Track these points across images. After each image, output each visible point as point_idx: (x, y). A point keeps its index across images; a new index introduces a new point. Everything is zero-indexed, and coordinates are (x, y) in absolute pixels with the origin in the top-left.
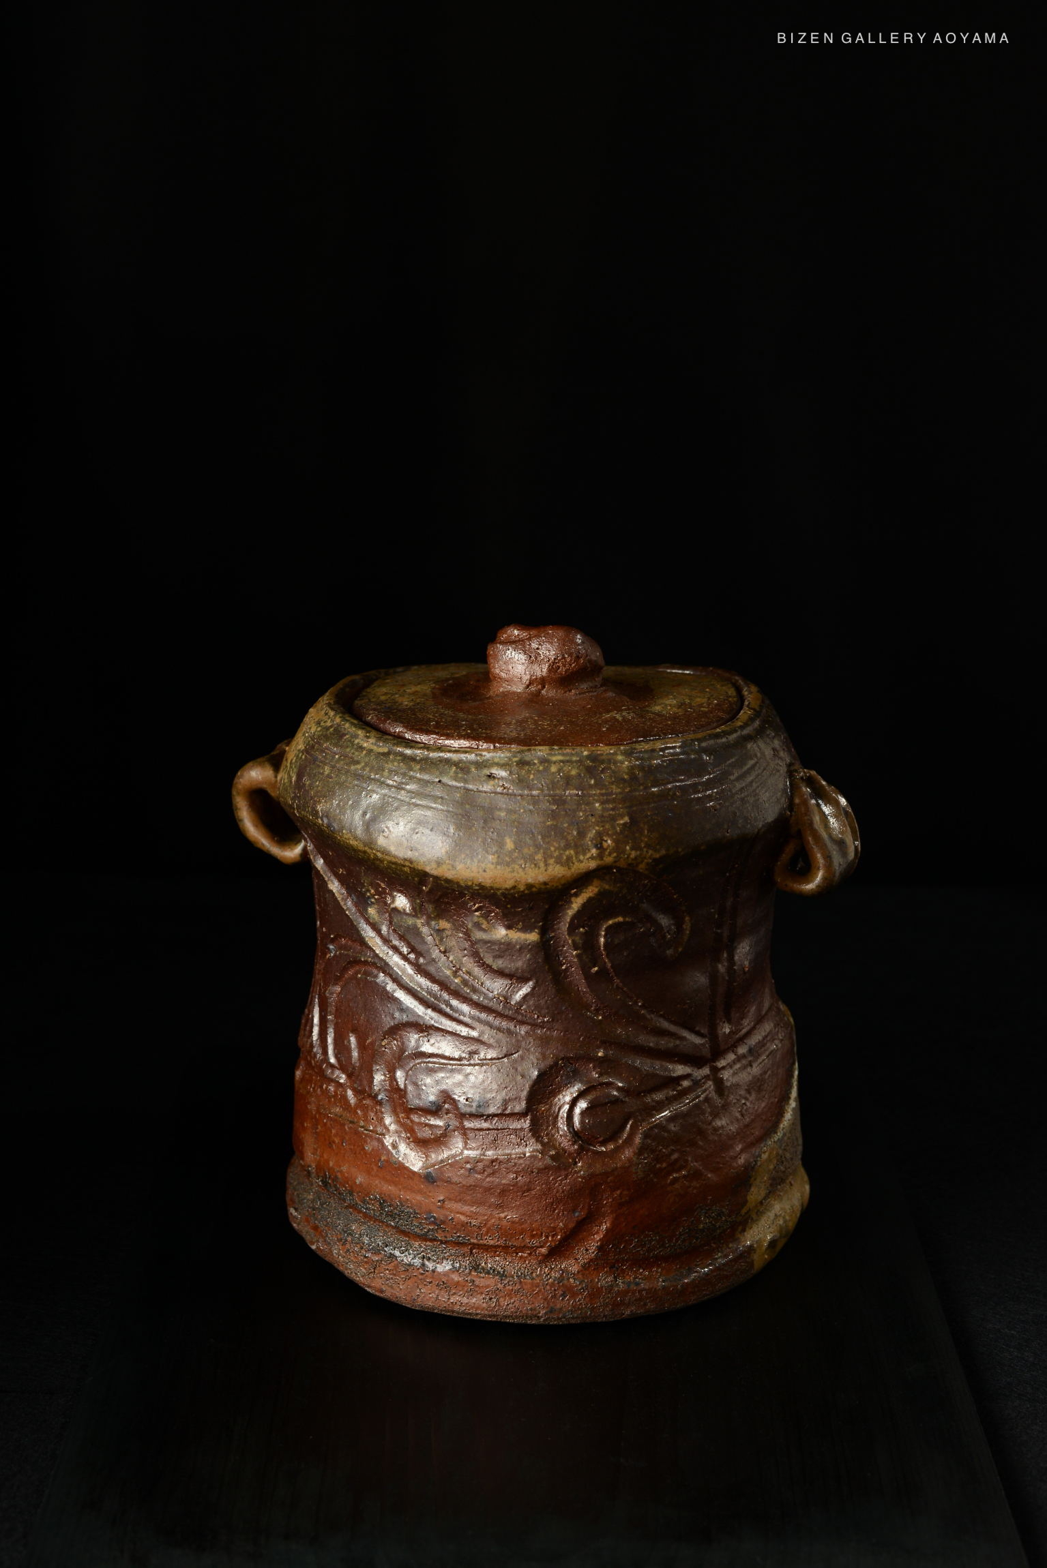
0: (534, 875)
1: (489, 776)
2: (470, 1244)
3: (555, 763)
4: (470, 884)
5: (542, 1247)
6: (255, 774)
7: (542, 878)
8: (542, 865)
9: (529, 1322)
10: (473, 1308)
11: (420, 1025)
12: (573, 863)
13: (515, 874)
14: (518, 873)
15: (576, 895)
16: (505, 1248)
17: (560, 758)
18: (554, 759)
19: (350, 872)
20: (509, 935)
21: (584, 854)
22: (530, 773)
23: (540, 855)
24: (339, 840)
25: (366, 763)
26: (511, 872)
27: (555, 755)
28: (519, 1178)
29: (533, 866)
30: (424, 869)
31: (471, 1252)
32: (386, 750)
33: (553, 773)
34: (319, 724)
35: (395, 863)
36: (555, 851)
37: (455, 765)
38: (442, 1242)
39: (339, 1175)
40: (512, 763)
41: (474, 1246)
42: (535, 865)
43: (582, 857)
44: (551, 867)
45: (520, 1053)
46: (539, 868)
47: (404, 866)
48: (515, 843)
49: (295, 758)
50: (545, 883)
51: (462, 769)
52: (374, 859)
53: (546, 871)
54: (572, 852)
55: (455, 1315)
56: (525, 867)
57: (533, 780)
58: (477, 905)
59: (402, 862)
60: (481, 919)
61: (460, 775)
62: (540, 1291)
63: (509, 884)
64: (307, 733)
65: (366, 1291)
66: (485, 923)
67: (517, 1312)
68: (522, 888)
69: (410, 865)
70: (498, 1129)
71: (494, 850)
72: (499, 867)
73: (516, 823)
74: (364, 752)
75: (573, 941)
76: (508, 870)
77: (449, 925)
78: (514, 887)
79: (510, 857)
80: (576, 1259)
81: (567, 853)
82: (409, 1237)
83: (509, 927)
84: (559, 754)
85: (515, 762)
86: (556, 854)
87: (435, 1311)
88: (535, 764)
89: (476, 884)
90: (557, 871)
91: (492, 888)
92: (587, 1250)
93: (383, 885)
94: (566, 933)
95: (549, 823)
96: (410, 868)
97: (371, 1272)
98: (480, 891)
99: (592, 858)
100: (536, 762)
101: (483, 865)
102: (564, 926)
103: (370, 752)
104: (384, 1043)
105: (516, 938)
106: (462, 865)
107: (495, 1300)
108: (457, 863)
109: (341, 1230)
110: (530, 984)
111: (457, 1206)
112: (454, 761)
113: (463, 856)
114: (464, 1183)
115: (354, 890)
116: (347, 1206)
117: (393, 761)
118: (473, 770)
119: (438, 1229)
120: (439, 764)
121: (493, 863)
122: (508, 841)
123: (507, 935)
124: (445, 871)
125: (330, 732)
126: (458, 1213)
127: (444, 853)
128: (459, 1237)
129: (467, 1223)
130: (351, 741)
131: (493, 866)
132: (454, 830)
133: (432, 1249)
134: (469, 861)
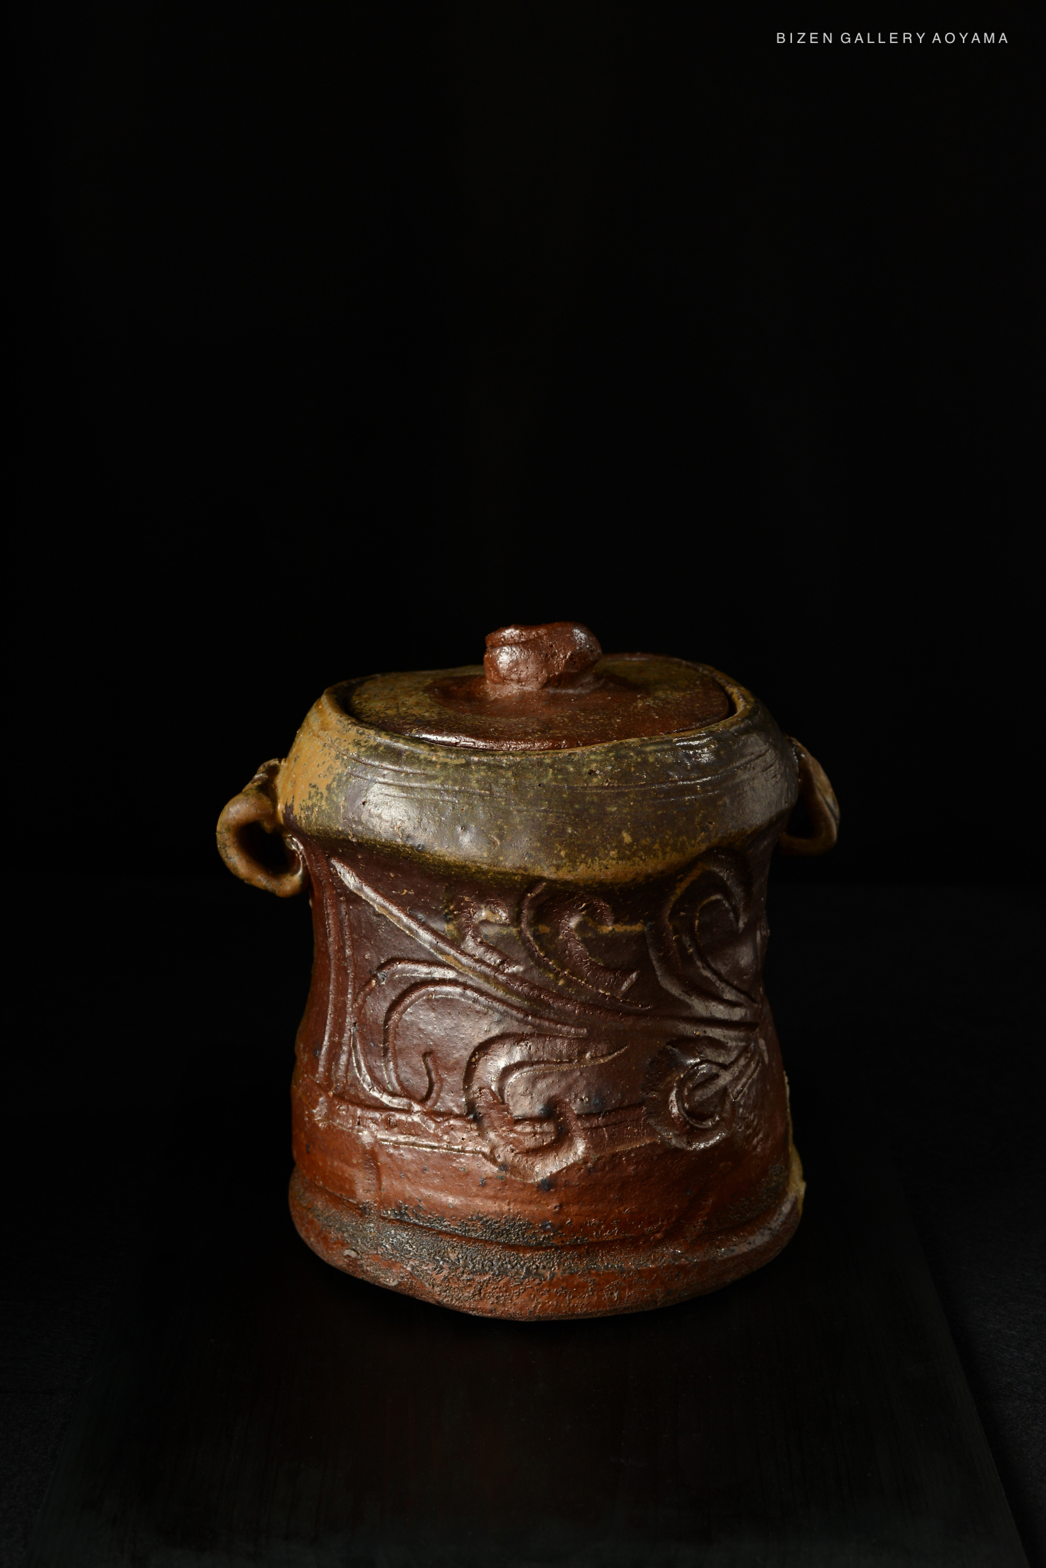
0: (653, 865)
1: (590, 773)
2: (588, 1244)
3: (650, 753)
4: (590, 883)
5: (658, 1232)
6: (237, 810)
7: (660, 867)
8: (660, 854)
9: (646, 1310)
10: (594, 1307)
11: (519, 1035)
12: (687, 849)
13: (637, 867)
14: (639, 865)
15: (681, 880)
16: (622, 1242)
17: (652, 748)
18: (648, 749)
19: (420, 893)
20: (616, 929)
21: (695, 839)
22: (631, 766)
23: (657, 845)
24: (428, 859)
25: (445, 777)
26: (632, 865)
27: (647, 745)
28: (640, 1167)
29: (652, 856)
30: (542, 875)
31: (588, 1253)
32: (463, 761)
33: (652, 763)
34: (360, 744)
35: (505, 874)
36: (670, 839)
37: (551, 767)
38: (557, 1248)
39: (422, 1204)
40: (610, 758)
41: (591, 1244)
42: (654, 855)
43: (693, 842)
44: (668, 855)
45: (629, 1044)
46: (658, 857)
47: (515, 874)
48: (632, 835)
49: (335, 783)
50: (663, 872)
51: (560, 771)
52: (474, 873)
53: (664, 859)
54: (685, 838)
55: (574, 1317)
56: (645, 859)
57: (634, 772)
58: (584, 905)
59: (514, 871)
60: (587, 917)
61: (560, 777)
62: (658, 1276)
63: (630, 876)
64: (344, 755)
65: (470, 1315)
66: (591, 920)
67: (637, 1302)
68: (640, 879)
69: (524, 873)
70: (616, 1124)
71: (614, 845)
72: (620, 862)
73: (629, 817)
74: (438, 766)
75: (674, 927)
76: (629, 863)
77: (549, 929)
78: (634, 880)
79: (630, 851)
80: (684, 1238)
81: (680, 839)
82: (518, 1251)
83: (616, 922)
84: (651, 744)
85: (613, 756)
86: (671, 841)
87: (553, 1319)
88: (631, 757)
89: (596, 883)
90: (674, 857)
91: (611, 884)
92: (695, 1227)
93: (466, 899)
94: (667, 920)
95: (659, 812)
96: (523, 875)
97: (476, 1295)
98: (598, 889)
99: (703, 841)
100: (632, 754)
101: (604, 862)
102: (667, 912)
103: (445, 765)
104: (474, 1060)
105: (622, 931)
106: (583, 866)
107: (616, 1294)
108: (578, 864)
109: (431, 1259)
110: (634, 975)
111: (573, 1209)
112: (548, 764)
113: (583, 856)
114: (583, 1184)
115: (425, 908)
116: (434, 1234)
117: (478, 771)
118: (572, 769)
119: (554, 1235)
120: (532, 768)
121: (614, 859)
122: (625, 835)
123: (613, 929)
124: (565, 874)
125: (381, 751)
126: (576, 1215)
127: (563, 856)
128: (577, 1239)
129: (586, 1223)
130: (414, 757)
131: (614, 862)
132: (570, 831)
133: (546, 1256)
134: (590, 860)
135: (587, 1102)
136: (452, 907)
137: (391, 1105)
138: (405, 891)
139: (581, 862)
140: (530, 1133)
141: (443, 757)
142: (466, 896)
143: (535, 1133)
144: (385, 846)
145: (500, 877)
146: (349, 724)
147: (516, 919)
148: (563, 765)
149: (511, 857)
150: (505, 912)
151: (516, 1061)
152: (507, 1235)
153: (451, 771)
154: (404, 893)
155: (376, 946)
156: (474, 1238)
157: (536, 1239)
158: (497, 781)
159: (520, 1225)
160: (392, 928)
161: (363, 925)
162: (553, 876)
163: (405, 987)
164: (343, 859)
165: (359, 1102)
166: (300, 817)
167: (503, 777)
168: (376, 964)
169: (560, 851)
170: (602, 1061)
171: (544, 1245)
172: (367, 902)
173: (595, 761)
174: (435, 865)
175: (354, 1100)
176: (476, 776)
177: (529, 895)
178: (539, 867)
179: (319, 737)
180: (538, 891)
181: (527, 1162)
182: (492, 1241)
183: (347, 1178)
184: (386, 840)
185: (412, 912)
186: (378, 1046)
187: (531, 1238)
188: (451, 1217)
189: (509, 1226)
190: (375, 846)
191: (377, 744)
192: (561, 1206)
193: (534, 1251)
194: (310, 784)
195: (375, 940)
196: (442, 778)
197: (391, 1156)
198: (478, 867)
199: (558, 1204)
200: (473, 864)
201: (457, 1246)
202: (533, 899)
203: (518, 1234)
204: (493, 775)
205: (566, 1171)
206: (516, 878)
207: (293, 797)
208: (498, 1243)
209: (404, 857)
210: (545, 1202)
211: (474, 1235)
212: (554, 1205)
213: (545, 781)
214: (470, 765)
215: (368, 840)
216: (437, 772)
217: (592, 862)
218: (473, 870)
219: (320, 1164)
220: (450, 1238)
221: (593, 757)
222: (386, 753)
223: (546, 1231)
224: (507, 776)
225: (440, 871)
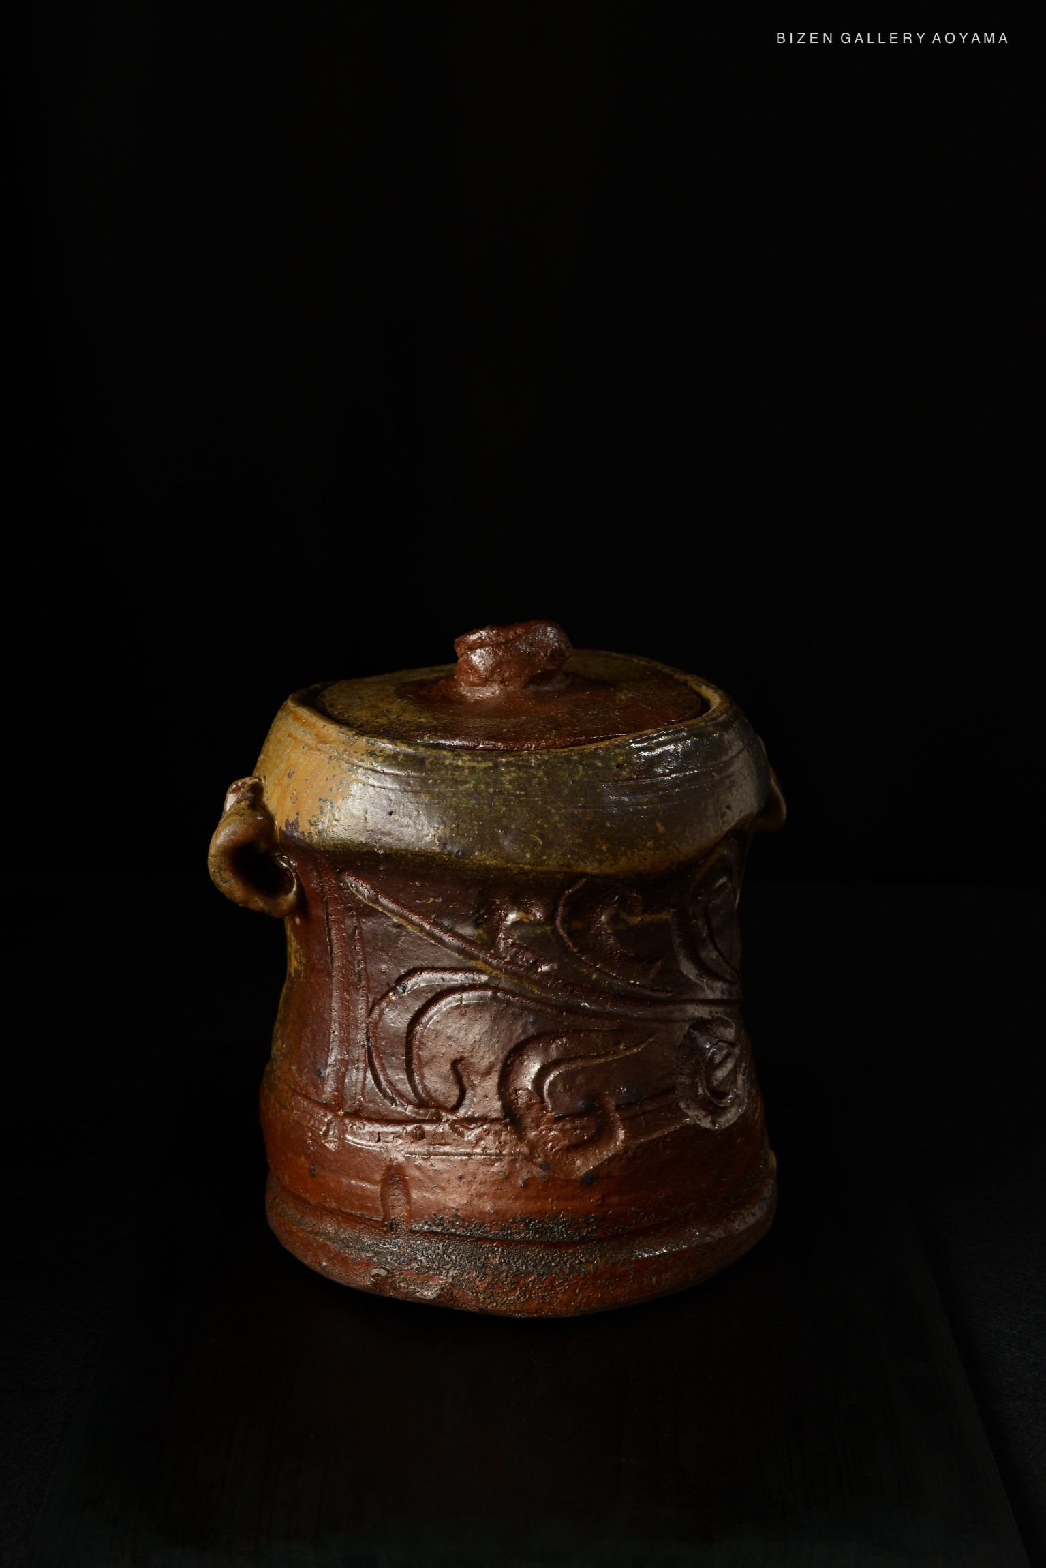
0: (685, 852)
1: (618, 767)
2: (627, 1232)
4: (629, 874)
5: (688, 1213)
7: (690, 854)
8: (690, 841)
10: (635, 1294)
11: (554, 1032)
12: (711, 834)
13: (670, 855)
14: (672, 853)
15: (702, 866)
16: (659, 1227)
19: (450, 899)
20: (645, 919)
23: (687, 832)
24: (468, 864)
25: (476, 780)
26: (666, 854)
28: (675, 1151)
29: (684, 844)
30: (584, 871)
31: (627, 1241)
32: (491, 764)
36: (697, 825)
37: (579, 763)
38: (599, 1240)
39: (459, 1213)
41: (630, 1232)
42: (686, 842)
44: (697, 841)
46: (689, 845)
47: (557, 873)
48: (665, 825)
51: (589, 766)
52: (515, 874)
53: (693, 846)
54: (709, 824)
56: (678, 847)
58: (618, 897)
60: (619, 910)
61: (590, 772)
62: (689, 1256)
63: (664, 865)
65: (516, 1319)
66: (622, 913)
68: (673, 868)
69: (568, 870)
70: (652, 1111)
71: (650, 835)
72: (657, 852)
74: (466, 771)
76: (664, 852)
77: (582, 924)
78: (667, 868)
79: (664, 840)
80: (704, 1218)
81: (706, 825)
82: (562, 1248)
83: (644, 912)
87: (599, 1310)
89: (634, 874)
90: (701, 844)
91: (649, 874)
93: (500, 902)
94: (687, 905)
96: (566, 872)
97: (521, 1297)
101: (643, 853)
102: (688, 898)
103: (473, 769)
104: (509, 1062)
105: (650, 920)
106: (623, 859)
107: (654, 1279)
108: (619, 857)
109: (472, 1267)
110: (659, 963)
111: (615, 1200)
112: (576, 760)
113: (623, 849)
114: (624, 1173)
115: (453, 914)
116: (473, 1241)
117: (508, 773)
118: (600, 764)
119: (596, 1228)
120: (561, 766)
121: (650, 849)
122: (658, 825)
123: (642, 919)
124: (608, 869)
125: (402, 760)
126: (617, 1205)
127: (605, 850)
128: (618, 1229)
129: (627, 1212)
130: (438, 763)
131: (652, 852)
132: (609, 825)
133: (588, 1250)
134: (629, 853)
135: (625, 1093)
136: (482, 911)
137: (418, 1117)
138: (432, 899)
139: (622, 855)
140: (571, 1129)
141: (469, 760)
142: (498, 899)
143: (576, 1129)
144: (419, 856)
145: (542, 876)
146: (354, 735)
147: (550, 918)
148: (591, 761)
149: (554, 856)
150: (538, 911)
151: (553, 1059)
152: (551, 1233)
153: (481, 774)
154: (430, 901)
155: (395, 958)
156: (516, 1241)
157: (579, 1234)
158: (530, 781)
159: (564, 1222)
160: (413, 938)
161: (379, 937)
162: (596, 871)
163: (430, 995)
164: (359, 874)
165: (380, 1117)
166: (310, 833)
167: (535, 776)
168: (396, 976)
169: (602, 846)
170: (635, 1050)
171: (587, 1239)
172: (385, 914)
173: (620, 754)
174: (473, 870)
175: (374, 1116)
176: (508, 778)
177: (567, 892)
178: (582, 864)
179: (319, 750)
180: (577, 887)
181: (568, 1158)
182: (535, 1241)
183: (368, 1196)
184: (420, 849)
185: (438, 920)
186: (400, 1059)
187: (575, 1233)
188: (491, 1223)
189: (553, 1224)
190: (406, 855)
191: (395, 753)
192: (603, 1198)
193: (576, 1246)
194: (320, 799)
195: (394, 951)
196: (474, 783)
197: (419, 1167)
198: (520, 868)
199: (600, 1197)
200: (516, 866)
201: (498, 1250)
202: (570, 895)
203: (562, 1231)
204: (525, 775)
205: (608, 1163)
206: (558, 876)
207: (298, 814)
208: (541, 1243)
209: (438, 865)
210: (587, 1196)
211: (517, 1237)
212: (597, 1198)
213: (577, 778)
214: (499, 767)
215: (398, 850)
216: (466, 776)
217: (632, 853)
218: (515, 872)
219: (332, 1185)
220: (490, 1244)
221: (617, 751)
222: (408, 761)
223: (589, 1225)
224: (538, 775)
225: (478, 875)
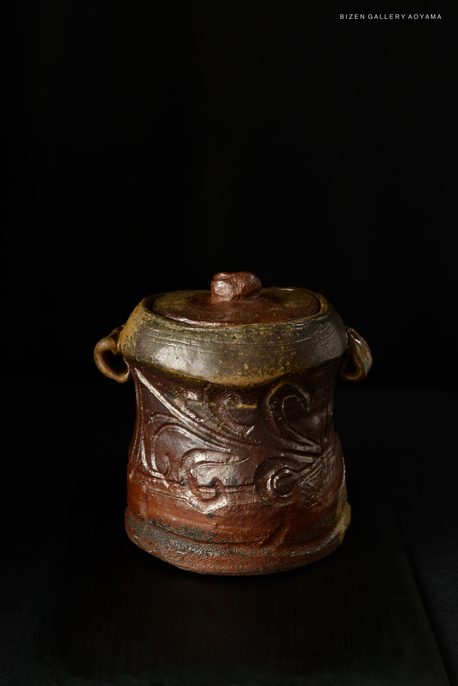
0: (258, 380)
1: (233, 338)
2: (229, 543)
3: (262, 330)
4: (229, 385)
5: (261, 541)
6: (104, 344)
7: (261, 381)
8: (261, 375)
9: (255, 575)
10: (231, 571)
11: (202, 449)
12: (274, 373)
13: (250, 380)
14: (251, 379)
15: (274, 387)
16: (245, 544)
17: (264, 328)
18: (261, 329)
19: (165, 385)
21: (278, 369)
22: (252, 336)
23: (260, 371)
24: (164, 370)
25: (173, 335)
26: (248, 379)
27: (261, 327)
28: (252, 512)
29: (257, 376)
30: (208, 380)
31: (229, 547)
32: (182, 329)
33: (262, 335)
34: (144, 319)
35: (193, 379)
36: (266, 369)
37: (217, 334)
38: (215, 543)
39: (162, 519)
40: (243, 331)
41: (230, 543)
42: (258, 375)
43: (277, 371)
44: (265, 375)
45: (249, 457)
46: (260, 376)
47: (197, 380)
48: (249, 366)
49: (133, 336)
50: (262, 383)
51: (221, 336)
52: (182, 378)
53: (263, 377)
54: (273, 369)
55: (222, 575)
56: (254, 377)
57: (253, 338)
58: (229, 395)
59: (197, 378)
60: (231, 400)
61: (220, 338)
62: (260, 560)
63: (247, 384)
64: (138, 324)
65: (179, 569)
66: (233, 402)
67: (250, 571)
68: (252, 385)
70: (241, 492)
71: (240, 369)
72: (242, 377)
73: (248, 358)
74: (172, 331)
75: (271, 408)
76: (246, 378)
77: (215, 404)
78: (249, 385)
79: (247, 373)
80: (274, 545)
81: (271, 369)
82: (199, 543)
83: (244, 403)
84: (263, 327)
85: (245, 331)
86: (267, 370)
87: (213, 574)
88: (253, 332)
89: (232, 386)
90: (267, 377)
91: (239, 386)
92: (279, 541)
93: (182, 389)
94: (268, 404)
95: (262, 357)
96: (201, 380)
97: (181, 560)
98: (233, 388)
99: (282, 371)
100: (253, 330)
101: (235, 377)
102: (268, 401)
103: (174, 330)
104: (184, 459)
105: (247, 407)
106: (225, 378)
107: (240, 566)
108: (224, 377)
109: (165, 543)
110: (253, 427)
111: (223, 527)
112: (216, 332)
113: (226, 373)
114: (226, 516)
115: (166, 392)
116: (167, 532)
117: (187, 334)
118: (226, 335)
119: (214, 538)
120: (209, 334)
121: (240, 376)
122: (245, 365)
123: (243, 407)
124: (218, 381)
125: (152, 323)
126: (223, 530)
127: (217, 373)
128: (224, 540)
129: (228, 534)
130: (163, 326)
131: (240, 377)
132: (221, 362)
133: (211, 547)
134: (229, 375)
135: (229, 481)
136: (176, 392)
137: (153, 475)
138: (159, 384)
139: (225, 376)
140: (205, 492)
141: (175, 327)
143: (207, 493)
144: (149, 364)
145: (192, 380)
146: (144, 311)
147: (201, 399)
148: (223, 334)
149: (196, 372)
150: (196, 395)
151: (200, 460)
152: (195, 536)
153: (176, 333)
155: (150, 407)
156: (182, 536)
157: (206, 539)
158: (194, 339)
159: (200, 532)
160: (155, 399)
161: (147, 398)
162: (213, 381)
163: (160, 425)
164: (137, 368)
166: (122, 349)
168: (150, 414)
169: (216, 370)
170: (237, 464)
171: (210, 542)
172: (147, 388)
174: (167, 373)
175: (142, 472)
176: (186, 336)
177: (205, 389)
178: (207, 377)
180: (208, 387)
181: (203, 505)
182: (188, 537)
183: (138, 505)
185: (163, 393)
186: (150, 449)
187: (204, 538)
188: (173, 526)
189: (195, 532)
190: (145, 363)
191: (151, 320)
192: (217, 525)
193: (205, 544)
194: (127, 336)
195: (150, 404)
197: (152, 497)
198: (183, 375)
199: (215, 524)
200: (181, 374)
201: (175, 538)
202: (208, 390)
203: (199, 536)
204: (193, 336)
205: (219, 510)
207: (121, 341)
208: (191, 539)
209: (155, 369)
210: (210, 523)
211: (182, 534)
213: (213, 340)
214: (185, 331)
216: (171, 333)
217: (230, 376)
220: (172, 534)
221: (236, 331)
222: (154, 324)
223: (210, 536)
224: (198, 337)
225: (169, 376)
